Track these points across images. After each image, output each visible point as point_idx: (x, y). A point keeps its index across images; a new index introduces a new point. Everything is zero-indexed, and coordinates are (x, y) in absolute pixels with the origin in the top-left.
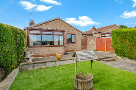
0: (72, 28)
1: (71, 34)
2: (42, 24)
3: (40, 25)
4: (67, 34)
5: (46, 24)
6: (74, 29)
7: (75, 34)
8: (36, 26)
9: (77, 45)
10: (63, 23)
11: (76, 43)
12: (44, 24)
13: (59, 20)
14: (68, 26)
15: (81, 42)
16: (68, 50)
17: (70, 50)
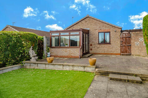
0: (105, 25)
1: (105, 32)
2: (73, 26)
3: (72, 26)
4: (99, 32)
5: (76, 25)
6: (107, 26)
7: (109, 32)
8: (69, 28)
9: (113, 47)
10: (94, 20)
11: (111, 44)
12: (75, 25)
13: (89, 18)
14: (100, 22)
15: (119, 42)
16: (100, 53)
17: (103, 52)
